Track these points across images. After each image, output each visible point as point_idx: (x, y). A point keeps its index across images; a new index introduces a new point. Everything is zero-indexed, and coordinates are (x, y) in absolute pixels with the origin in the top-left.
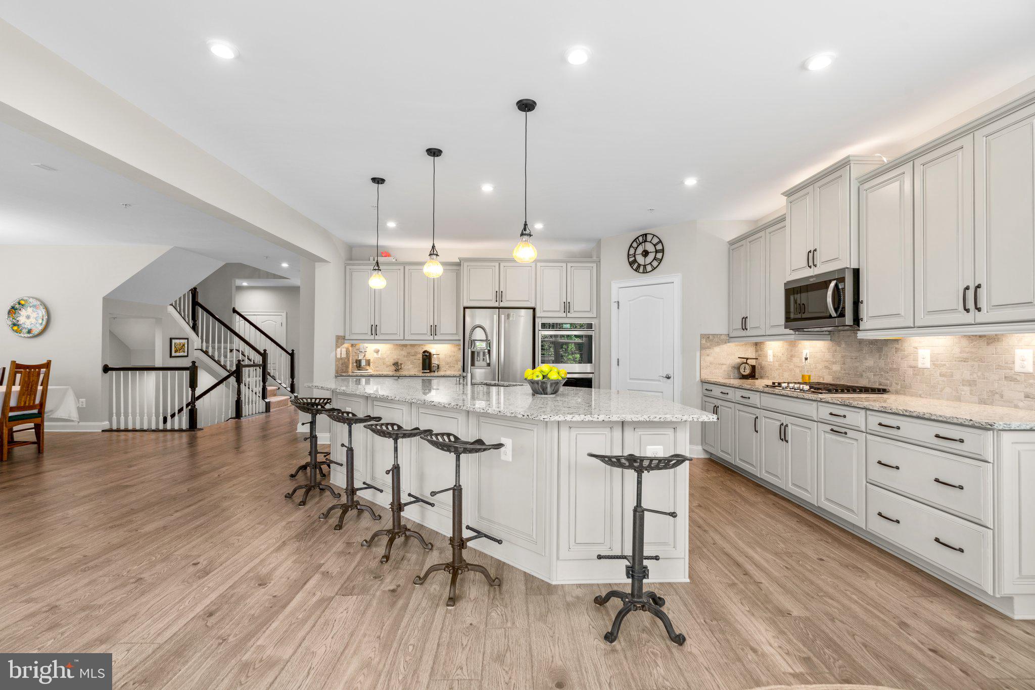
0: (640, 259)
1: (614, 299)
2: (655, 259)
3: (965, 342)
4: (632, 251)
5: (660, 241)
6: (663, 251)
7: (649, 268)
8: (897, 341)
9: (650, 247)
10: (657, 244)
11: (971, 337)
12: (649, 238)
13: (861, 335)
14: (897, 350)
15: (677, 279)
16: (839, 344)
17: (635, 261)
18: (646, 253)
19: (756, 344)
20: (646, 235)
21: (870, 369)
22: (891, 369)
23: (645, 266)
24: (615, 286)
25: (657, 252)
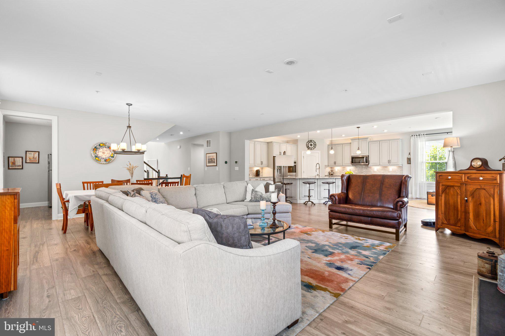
0: (310, 146)
1: (302, 156)
2: (314, 147)
3: (382, 167)
4: (307, 144)
5: (315, 143)
6: (316, 145)
7: (312, 149)
8: (370, 167)
9: (312, 144)
10: (314, 143)
11: (383, 167)
12: (312, 141)
13: (369, 166)
14: (370, 168)
15: (319, 152)
16: (357, 167)
17: (308, 146)
18: (311, 145)
19: (331, 167)
20: (311, 140)
21: (365, 172)
22: (369, 171)
23: (311, 148)
24: (303, 152)
25: (314, 145)
